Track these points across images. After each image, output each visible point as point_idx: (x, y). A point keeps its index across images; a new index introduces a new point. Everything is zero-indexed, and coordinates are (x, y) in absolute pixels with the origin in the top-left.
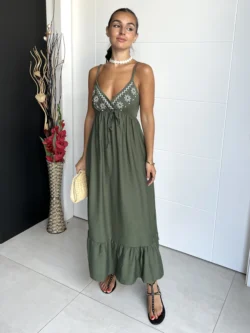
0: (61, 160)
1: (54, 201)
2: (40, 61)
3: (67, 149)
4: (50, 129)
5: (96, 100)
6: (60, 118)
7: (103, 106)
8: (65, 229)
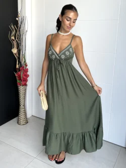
2: (14, 31)
4: (19, 68)
5: (50, 53)
6: (25, 62)
7: (54, 57)
8: (27, 122)
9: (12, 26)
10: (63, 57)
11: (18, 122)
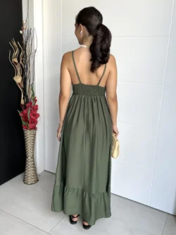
1: (29, 159)
2: (17, 50)
6: (33, 95)
8: (38, 181)
11: (24, 181)
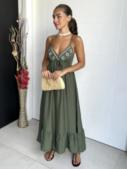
0: (26, 88)
1: (22, 109)
2: (15, 33)
3: (29, 82)
4: (20, 71)
5: (50, 54)
9: (13, 29)
10: (63, 58)
11: (18, 125)
